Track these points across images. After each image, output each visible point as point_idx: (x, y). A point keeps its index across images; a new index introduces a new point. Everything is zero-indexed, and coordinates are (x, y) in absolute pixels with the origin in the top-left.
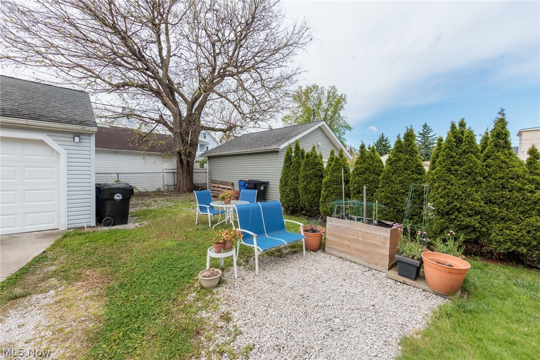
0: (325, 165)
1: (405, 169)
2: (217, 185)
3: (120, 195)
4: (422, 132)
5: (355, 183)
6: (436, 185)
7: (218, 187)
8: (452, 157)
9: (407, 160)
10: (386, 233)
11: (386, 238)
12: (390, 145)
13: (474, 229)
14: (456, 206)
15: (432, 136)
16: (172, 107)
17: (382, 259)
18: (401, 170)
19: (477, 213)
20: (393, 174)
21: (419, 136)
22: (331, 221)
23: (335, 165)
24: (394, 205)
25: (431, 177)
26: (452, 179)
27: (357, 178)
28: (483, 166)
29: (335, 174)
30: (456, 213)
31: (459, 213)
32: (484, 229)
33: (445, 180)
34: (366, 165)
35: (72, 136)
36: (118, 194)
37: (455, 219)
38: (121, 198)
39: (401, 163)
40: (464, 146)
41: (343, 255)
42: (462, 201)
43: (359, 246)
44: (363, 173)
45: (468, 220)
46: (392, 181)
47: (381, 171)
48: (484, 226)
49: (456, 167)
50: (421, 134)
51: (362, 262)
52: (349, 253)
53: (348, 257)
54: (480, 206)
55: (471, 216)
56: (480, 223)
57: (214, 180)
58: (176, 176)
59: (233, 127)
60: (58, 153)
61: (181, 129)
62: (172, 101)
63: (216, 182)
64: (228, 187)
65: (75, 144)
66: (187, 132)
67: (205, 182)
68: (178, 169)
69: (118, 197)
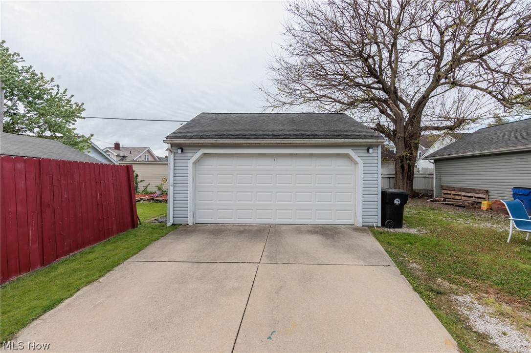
2: (453, 192)
3: (399, 200)
7: (454, 195)
16: (398, 112)
35: (366, 148)
36: (397, 199)
38: (399, 202)
57: (447, 187)
58: (392, 181)
59: (460, 122)
60: (356, 163)
61: (405, 133)
62: (398, 106)
63: (450, 188)
64: (477, 195)
65: (368, 155)
66: (412, 136)
67: (430, 188)
68: (396, 174)
69: (397, 202)
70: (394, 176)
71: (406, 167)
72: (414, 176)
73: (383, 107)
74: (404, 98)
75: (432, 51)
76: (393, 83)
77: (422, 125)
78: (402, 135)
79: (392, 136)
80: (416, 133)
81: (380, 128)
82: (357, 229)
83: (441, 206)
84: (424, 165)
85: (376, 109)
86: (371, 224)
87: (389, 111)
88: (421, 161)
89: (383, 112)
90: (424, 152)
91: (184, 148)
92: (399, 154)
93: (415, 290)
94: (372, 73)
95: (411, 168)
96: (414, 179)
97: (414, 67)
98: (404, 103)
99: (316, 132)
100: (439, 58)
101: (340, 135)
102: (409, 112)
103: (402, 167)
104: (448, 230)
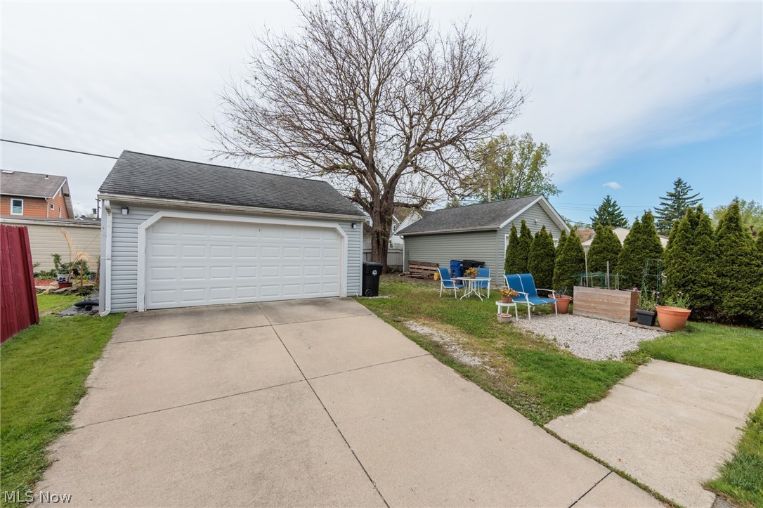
0: (556, 245)
1: (643, 248)
2: (417, 267)
3: (376, 272)
4: (673, 192)
5: (592, 261)
6: (673, 261)
7: (418, 269)
8: (687, 238)
9: (645, 240)
10: (627, 295)
11: (627, 299)
12: (621, 212)
13: (708, 298)
14: (691, 279)
15: (692, 198)
16: (375, 184)
17: (624, 314)
18: (640, 249)
19: (710, 284)
20: (631, 253)
21: (670, 198)
22: (578, 289)
23: (568, 245)
24: (633, 280)
25: (668, 254)
26: (687, 256)
27: (594, 257)
28: (716, 245)
29: (569, 253)
30: (692, 284)
31: (694, 284)
32: (717, 298)
33: (681, 257)
34: (603, 245)
35: (351, 224)
37: (690, 290)
38: (376, 274)
39: (640, 243)
40: (699, 228)
41: (590, 315)
42: (697, 274)
43: (604, 307)
44: (602, 252)
45: (703, 290)
46: (631, 259)
47: (619, 251)
48: (717, 295)
49: (691, 246)
50: (672, 195)
51: (607, 318)
52: (595, 313)
53: (595, 316)
54: (713, 279)
55: (705, 287)
56: (713, 292)
57: (413, 261)
58: (369, 256)
59: (424, 201)
60: (342, 237)
61: (381, 207)
62: (375, 179)
63: (415, 263)
64: (432, 268)
65: (352, 230)
66: (386, 211)
67: (400, 264)
68: (372, 249)
69: (374, 273)
70: (370, 251)
71: (381, 242)
72: (388, 251)
73: (361, 177)
74: (380, 170)
75: (403, 130)
76: (371, 153)
77: (395, 201)
78: (378, 209)
79: (369, 208)
80: (390, 209)
81: (357, 198)
82: (343, 299)
83: (408, 279)
84: (396, 240)
85: (355, 177)
86: (354, 294)
87: (367, 182)
88: (394, 236)
89: (361, 182)
90: (398, 226)
91: (130, 208)
92: (375, 229)
93: (386, 322)
94: (352, 141)
95: (385, 243)
96: (388, 254)
97: (389, 140)
98: (380, 176)
99: (304, 203)
100: (409, 138)
101: (328, 209)
102: (384, 186)
103: (378, 241)
104: (409, 294)
